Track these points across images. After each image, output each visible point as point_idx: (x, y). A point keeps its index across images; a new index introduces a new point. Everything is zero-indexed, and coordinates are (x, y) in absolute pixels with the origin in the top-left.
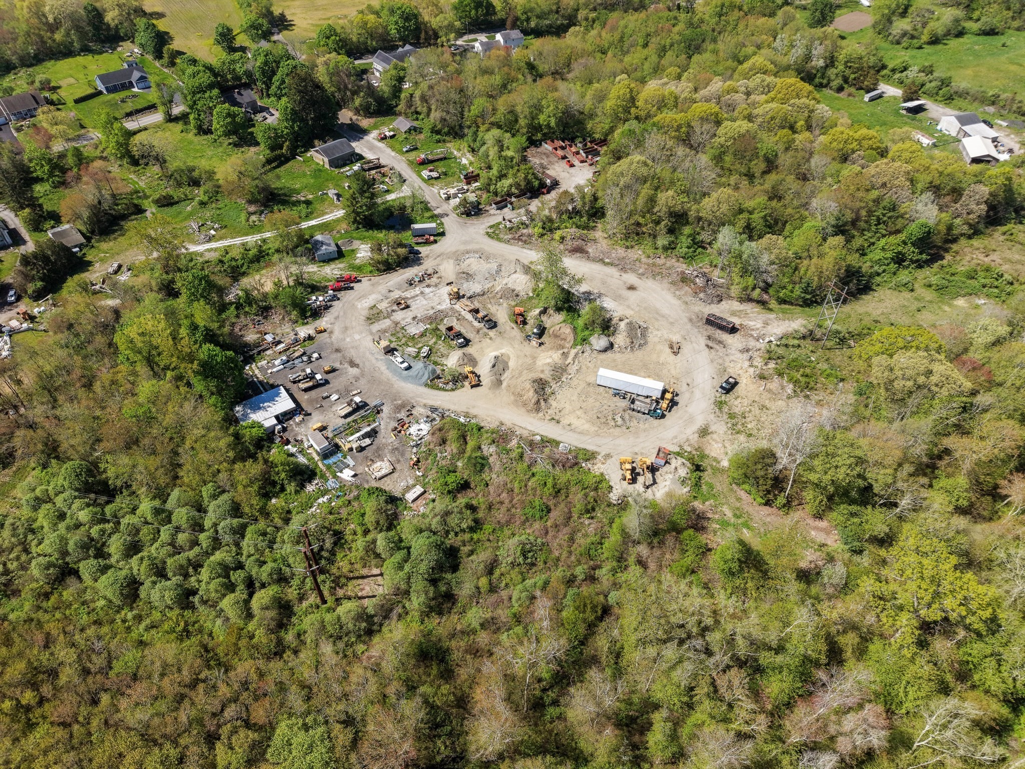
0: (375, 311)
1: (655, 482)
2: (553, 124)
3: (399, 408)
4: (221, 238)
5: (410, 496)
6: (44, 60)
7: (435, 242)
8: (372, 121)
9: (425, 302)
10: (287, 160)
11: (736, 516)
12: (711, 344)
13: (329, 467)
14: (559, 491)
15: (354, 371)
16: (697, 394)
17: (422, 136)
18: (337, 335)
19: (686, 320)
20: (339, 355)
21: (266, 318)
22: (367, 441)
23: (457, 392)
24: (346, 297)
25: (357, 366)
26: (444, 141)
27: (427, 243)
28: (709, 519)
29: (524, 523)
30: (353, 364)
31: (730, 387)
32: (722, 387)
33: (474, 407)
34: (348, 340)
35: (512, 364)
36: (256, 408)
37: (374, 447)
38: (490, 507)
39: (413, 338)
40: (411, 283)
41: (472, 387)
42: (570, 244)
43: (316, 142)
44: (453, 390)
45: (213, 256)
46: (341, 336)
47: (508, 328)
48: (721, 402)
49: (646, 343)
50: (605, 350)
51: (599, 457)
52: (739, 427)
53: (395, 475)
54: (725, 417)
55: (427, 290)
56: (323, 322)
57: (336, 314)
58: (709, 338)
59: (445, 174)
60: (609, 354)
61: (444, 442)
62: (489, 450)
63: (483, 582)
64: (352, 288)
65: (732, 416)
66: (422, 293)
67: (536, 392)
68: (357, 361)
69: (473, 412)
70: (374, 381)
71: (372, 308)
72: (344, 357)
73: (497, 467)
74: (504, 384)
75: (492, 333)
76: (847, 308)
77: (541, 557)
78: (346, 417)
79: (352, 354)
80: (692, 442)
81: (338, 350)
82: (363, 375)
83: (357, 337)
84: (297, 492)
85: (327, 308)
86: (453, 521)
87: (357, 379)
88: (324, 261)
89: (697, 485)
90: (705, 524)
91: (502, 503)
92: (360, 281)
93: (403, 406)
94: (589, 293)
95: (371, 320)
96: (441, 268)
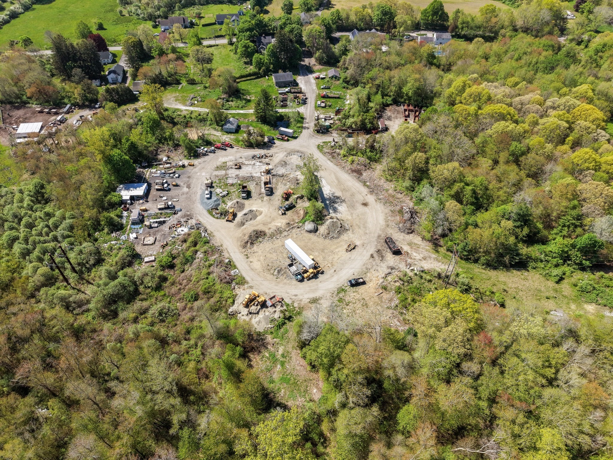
0: (224, 165)
1: (258, 313)
2: (410, 94)
3: (185, 216)
4: (197, 106)
5: (146, 259)
6: (210, 3)
7: (288, 140)
8: (321, 67)
9: (250, 169)
10: (261, 77)
11: (283, 356)
12: (375, 255)
13: (131, 229)
14: (209, 292)
15: (185, 189)
16: (335, 278)
17: (338, 82)
18: (196, 169)
19: (376, 235)
20: (188, 179)
21: (176, 150)
22: (156, 225)
23: (219, 220)
24: (219, 152)
26: (347, 88)
27: (283, 139)
28: (267, 348)
29: (180, 299)
30: (189, 187)
31: (356, 284)
32: (350, 281)
33: (218, 231)
34: (198, 174)
35: (259, 218)
36: (127, 189)
37: (157, 229)
38: (173, 284)
39: (227, 185)
40: (254, 157)
41: (227, 221)
42: (354, 166)
43: (280, 71)
44: (217, 218)
45: (184, 113)
46: (197, 171)
47: (277, 199)
48: (343, 290)
49: (338, 238)
50: (310, 232)
51: (246, 286)
52: (338, 308)
53: (152, 246)
54: (337, 299)
55: (258, 164)
56: (196, 162)
57: (206, 160)
58: (378, 251)
59: (330, 106)
60: (311, 235)
61: (185, 241)
62: (200, 255)
63: (132, 315)
64: (226, 150)
65: (341, 300)
66: (254, 164)
67: (250, 237)
68: (192, 186)
69: (215, 233)
70: (189, 198)
71: (224, 163)
72: (188, 181)
73: (194, 266)
74: (245, 226)
75: (266, 198)
76: (493, 273)
77: (170, 319)
78: (160, 209)
79: (194, 181)
80: (302, 303)
81: (189, 177)
82: (187, 193)
83: (203, 174)
84: (108, 234)
85: (205, 155)
86: (147, 280)
87: (183, 194)
88: (227, 132)
89: (280, 326)
90: (262, 350)
91: (181, 284)
92: (232, 147)
93: (188, 216)
94: (338, 198)
95: (218, 168)
96: (277, 155)
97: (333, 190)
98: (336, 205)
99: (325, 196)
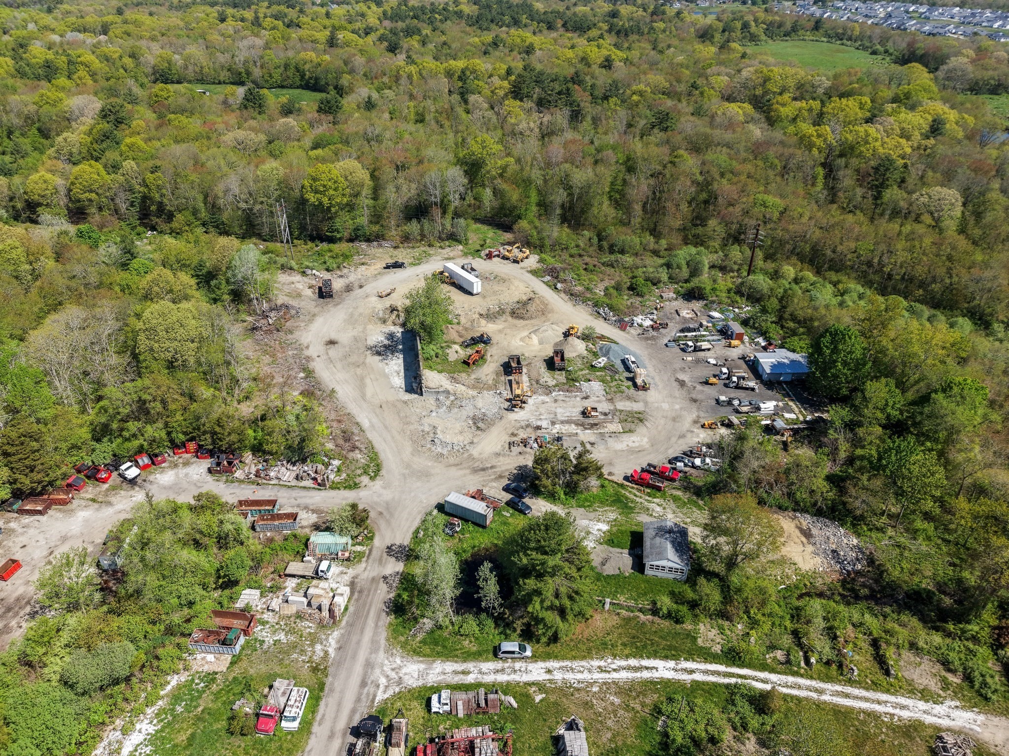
0: (628, 426)
3: (653, 338)
9: (559, 410)
15: (684, 378)
18: (689, 416)
20: (694, 396)
24: (659, 459)
25: (677, 380)
30: (681, 382)
33: (587, 319)
34: (677, 407)
40: (558, 442)
46: (684, 413)
48: (415, 264)
51: (529, 268)
55: (544, 424)
57: (681, 441)
61: (629, 307)
66: (553, 423)
68: (675, 384)
70: (665, 363)
71: (630, 431)
72: (689, 392)
79: (678, 392)
81: (695, 401)
82: (675, 371)
83: (665, 406)
87: (683, 369)
93: (647, 339)
94: (379, 353)
95: (639, 418)
96: (498, 448)
97: (381, 365)
98: (386, 342)
99: (401, 356)
